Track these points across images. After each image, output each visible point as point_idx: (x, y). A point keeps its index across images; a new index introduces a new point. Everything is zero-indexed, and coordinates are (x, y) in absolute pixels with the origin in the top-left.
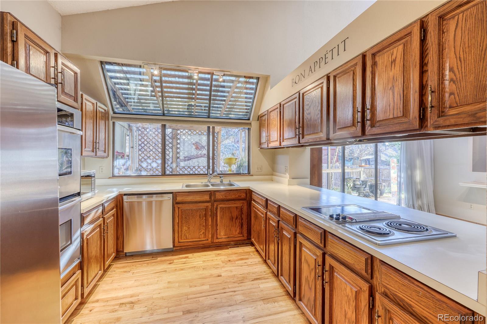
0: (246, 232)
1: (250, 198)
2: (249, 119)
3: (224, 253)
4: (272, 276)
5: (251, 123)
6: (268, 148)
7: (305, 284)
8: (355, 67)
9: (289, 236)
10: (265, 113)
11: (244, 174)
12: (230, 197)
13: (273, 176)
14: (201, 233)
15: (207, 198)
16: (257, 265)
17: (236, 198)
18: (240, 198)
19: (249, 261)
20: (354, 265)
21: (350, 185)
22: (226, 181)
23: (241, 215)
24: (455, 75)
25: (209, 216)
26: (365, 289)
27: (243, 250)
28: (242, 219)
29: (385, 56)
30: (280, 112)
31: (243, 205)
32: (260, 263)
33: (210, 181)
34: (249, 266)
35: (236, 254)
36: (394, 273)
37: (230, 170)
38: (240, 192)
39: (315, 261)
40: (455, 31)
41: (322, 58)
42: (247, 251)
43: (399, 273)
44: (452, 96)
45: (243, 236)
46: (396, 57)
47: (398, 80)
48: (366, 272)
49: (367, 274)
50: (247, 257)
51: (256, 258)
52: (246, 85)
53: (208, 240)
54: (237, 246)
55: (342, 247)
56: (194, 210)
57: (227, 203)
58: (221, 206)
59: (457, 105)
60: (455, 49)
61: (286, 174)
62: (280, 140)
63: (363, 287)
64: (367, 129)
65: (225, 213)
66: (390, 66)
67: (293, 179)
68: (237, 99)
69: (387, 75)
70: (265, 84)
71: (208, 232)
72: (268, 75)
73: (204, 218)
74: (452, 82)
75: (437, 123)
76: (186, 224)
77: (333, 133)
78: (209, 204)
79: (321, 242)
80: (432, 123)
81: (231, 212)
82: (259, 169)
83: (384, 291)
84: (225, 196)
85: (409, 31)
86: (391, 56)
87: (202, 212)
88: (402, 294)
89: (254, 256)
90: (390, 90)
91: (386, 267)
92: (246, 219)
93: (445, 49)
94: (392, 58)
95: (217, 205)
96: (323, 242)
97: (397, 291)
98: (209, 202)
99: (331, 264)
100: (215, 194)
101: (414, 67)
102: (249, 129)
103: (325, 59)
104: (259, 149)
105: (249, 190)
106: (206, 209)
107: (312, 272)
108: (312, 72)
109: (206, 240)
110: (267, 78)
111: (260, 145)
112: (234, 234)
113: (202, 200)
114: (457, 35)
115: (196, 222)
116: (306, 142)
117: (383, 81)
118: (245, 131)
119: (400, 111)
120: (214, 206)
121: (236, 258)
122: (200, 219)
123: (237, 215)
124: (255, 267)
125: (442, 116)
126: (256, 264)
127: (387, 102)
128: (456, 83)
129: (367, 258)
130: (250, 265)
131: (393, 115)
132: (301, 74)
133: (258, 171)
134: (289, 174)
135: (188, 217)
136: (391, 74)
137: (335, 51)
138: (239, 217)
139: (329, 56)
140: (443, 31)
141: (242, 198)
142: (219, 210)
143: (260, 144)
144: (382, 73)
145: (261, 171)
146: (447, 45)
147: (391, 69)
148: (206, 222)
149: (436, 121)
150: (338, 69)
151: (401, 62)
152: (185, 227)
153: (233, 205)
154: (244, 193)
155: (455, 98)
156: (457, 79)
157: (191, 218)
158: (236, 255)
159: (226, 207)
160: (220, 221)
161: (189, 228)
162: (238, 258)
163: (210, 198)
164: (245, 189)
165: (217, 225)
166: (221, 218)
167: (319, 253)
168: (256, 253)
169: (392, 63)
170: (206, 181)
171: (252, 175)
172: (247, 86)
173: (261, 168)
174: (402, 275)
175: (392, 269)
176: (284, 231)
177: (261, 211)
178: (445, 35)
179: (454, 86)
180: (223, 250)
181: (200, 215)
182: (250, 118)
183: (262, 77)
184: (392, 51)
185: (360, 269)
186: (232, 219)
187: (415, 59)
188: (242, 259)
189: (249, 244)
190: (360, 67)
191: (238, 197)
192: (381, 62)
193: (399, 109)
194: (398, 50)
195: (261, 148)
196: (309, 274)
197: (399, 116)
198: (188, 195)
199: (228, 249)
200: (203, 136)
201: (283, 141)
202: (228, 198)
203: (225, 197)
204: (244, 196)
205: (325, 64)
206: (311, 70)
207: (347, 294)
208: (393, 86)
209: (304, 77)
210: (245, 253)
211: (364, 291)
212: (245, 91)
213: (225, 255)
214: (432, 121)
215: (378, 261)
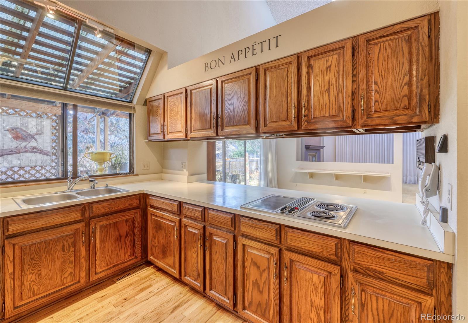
0: (139, 251)
1: (144, 204)
2: (130, 101)
3: (111, 292)
4: (192, 294)
5: (135, 107)
6: (164, 140)
7: (252, 289)
8: (289, 65)
9: (224, 241)
10: (159, 97)
11: (125, 175)
12: (116, 209)
13: (163, 174)
14: (66, 275)
15: (76, 216)
16: (167, 288)
17: (125, 207)
18: (132, 207)
19: (154, 288)
20: (321, 253)
21: (218, 178)
22: (100, 185)
23: (133, 230)
24: (379, 87)
25: (81, 244)
26: (336, 272)
27: (138, 276)
28: (134, 235)
29: (321, 61)
30: (186, 98)
31: (135, 216)
32: (169, 284)
33: (72, 189)
34: (157, 294)
35: (130, 285)
36: (367, 250)
37: (101, 170)
38: (131, 198)
39: (267, 260)
40: (378, 55)
41: (249, 48)
42: (145, 275)
43: (371, 249)
44: (377, 103)
45: (136, 257)
46: (331, 64)
47: (333, 84)
48: (336, 256)
49: (337, 258)
50: (148, 283)
51: (162, 280)
52: (122, 56)
53: (79, 282)
54: (127, 273)
55: (306, 238)
56: (51, 241)
57: (112, 217)
58: (101, 223)
59: (381, 110)
60: (378, 68)
61: (183, 171)
62: (186, 130)
63: (333, 271)
64: (304, 124)
65: (108, 233)
66: (326, 71)
67: (192, 175)
68: (102, 73)
69: (323, 78)
70: (159, 61)
71: (80, 269)
72: (165, 50)
73: (72, 249)
74: (376, 93)
75: (366, 123)
76: (32, 270)
77: (264, 126)
78: (80, 226)
79: (276, 239)
80: (362, 122)
81: (118, 229)
82: (146, 166)
83: (354, 268)
84: (109, 208)
85: (343, 45)
86: (327, 63)
87: (67, 240)
88: (375, 265)
89: (157, 279)
90: (326, 91)
91: (358, 246)
92: (140, 233)
93: (370, 67)
94: (328, 64)
95: (95, 224)
96: (278, 238)
97: (371, 264)
98: (80, 222)
99: (291, 258)
100: (92, 207)
101: (347, 76)
102: (131, 116)
103: (253, 50)
104: (147, 141)
105: (144, 194)
106: (75, 235)
107: (263, 273)
108: (235, 60)
109: (75, 284)
110: (162, 55)
111: (149, 136)
112: (123, 259)
113: (67, 221)
114: (379, 58)
115: (56, 260)
116: (228, 134)
117: (319, 83)
118: (104, 117)
119: (335, 111)
120: (91, 227)
121: (135, 292)
122: (65, 253)
123: (127, 231)
124: (165, 293)
125: (370, 118)
126: (165, 288)
127: (323, 101)
128: (380, 94)
129: (337, 242)
130: (158, 292)
131: (329, 113)
132: (219, 59)
133: (144, 169)
134: (188, 170)
135: (36, 257)
136: (327, 78)
137: (266, 45)
138: (131, 232)
139: (258, 47)
140: (369, 53)
141: (134, 206)
142: (99, 230)
143: (149, 134)
144: (318, 75)
145: (148, 168)
146: (371, 64)
147: (327, 74)
148: (75, 255)
149: (365, 121)
150: (269, 63)
151: (336, 70)
152: (29, 277)
153: (119, 218)
154: (137, 199)
155: (379, 105)
156: (380, 90)
157: (44, 256)
158: (132, 287)
159: (110, 224)
160: (101, 246)
161: (40, 274)
162: (137, 290)
163: (83, 214)
164: (138, 194)
165: (96, 254)
166: (102, 241)
167: (274, 251)
168: (158, 274)
169: (327, 68)
170: (65, 188)
171: (138, 175)
172: (122, 59)
173: (148, 165)
174: (374, 250)
175: (365, 247)
176: (214, 236)
177: (169, 218)
178: (370, 56)
179: (378, 95)
180: (108, 288)
181: (63, 246)
182: (132, 100)
183: (157, 52)
184: (327, 58)
185: (330, 255)
186: (119, 238)
187: (348, 69)
188: (143, 290)
189: (144, 265)
190: (295, 66)
191: (127, 207)
192: (316, 66)
193: (334, 109)
194: (333, 59)
195: (150, 140)
196: (259, 276)
197: (334, 114)
198: (35, 218)
199: (115, 283)
200: (30, 119)
201: (191, 133)
202: (113, 209)
203: (108, 210)
204: (136, 203)
205: (253, 55)
206: (234, 58)
207: (314, 283)
208: (329, 89)
209: (224, 64)
210: (144, 279)
211: (335, 274)
212: (118, 64)
213: (114, 294)
214: (362, 121)
215: (347, 242)
